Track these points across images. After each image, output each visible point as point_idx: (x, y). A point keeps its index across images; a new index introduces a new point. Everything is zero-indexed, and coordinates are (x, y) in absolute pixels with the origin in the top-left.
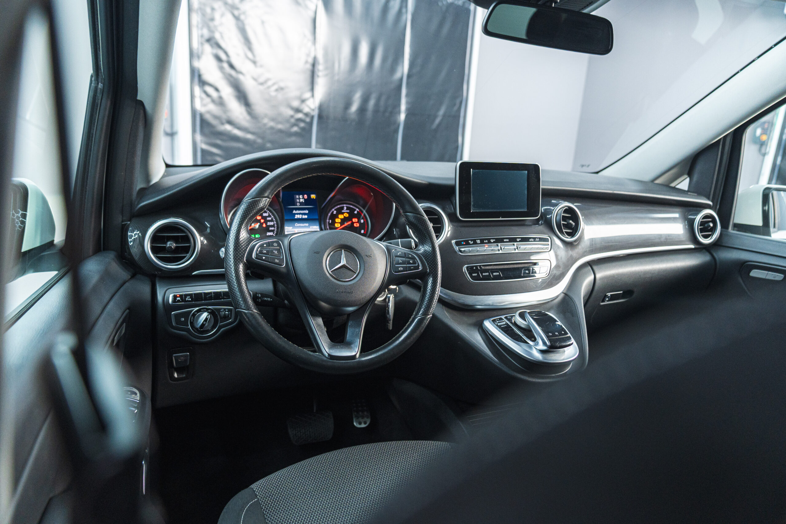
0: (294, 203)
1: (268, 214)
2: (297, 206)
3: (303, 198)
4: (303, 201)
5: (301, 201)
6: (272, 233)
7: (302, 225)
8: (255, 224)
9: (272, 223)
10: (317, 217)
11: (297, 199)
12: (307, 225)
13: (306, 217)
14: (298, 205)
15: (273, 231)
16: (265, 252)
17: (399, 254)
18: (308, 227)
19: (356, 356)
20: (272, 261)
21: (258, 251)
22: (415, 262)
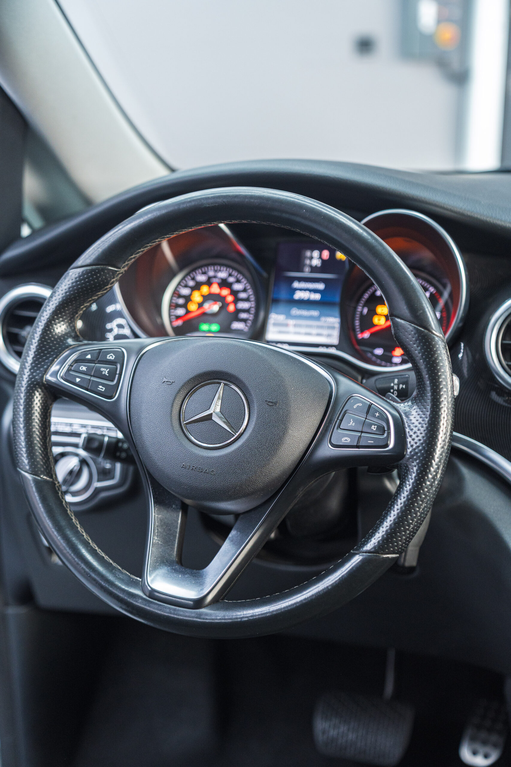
0: (299, 268)
1: (243, 286)
2: (304, 272)
3: (320, 257)
4: (319, 264)
5: (314, 264)
6: (242, 324)
7: (305, 313)
8: (209, 305)
9: (246, 305)
11: (306, 257)
12: (316, 313)
13: (317, 297)
14: (306, 271)
15: (245, 321)
16: (84, 369)
17: (355, 407)
18: (318, 318)
19: (198, 603)
20: (92, 389)
21: (71, 365)
22: (382, 430)
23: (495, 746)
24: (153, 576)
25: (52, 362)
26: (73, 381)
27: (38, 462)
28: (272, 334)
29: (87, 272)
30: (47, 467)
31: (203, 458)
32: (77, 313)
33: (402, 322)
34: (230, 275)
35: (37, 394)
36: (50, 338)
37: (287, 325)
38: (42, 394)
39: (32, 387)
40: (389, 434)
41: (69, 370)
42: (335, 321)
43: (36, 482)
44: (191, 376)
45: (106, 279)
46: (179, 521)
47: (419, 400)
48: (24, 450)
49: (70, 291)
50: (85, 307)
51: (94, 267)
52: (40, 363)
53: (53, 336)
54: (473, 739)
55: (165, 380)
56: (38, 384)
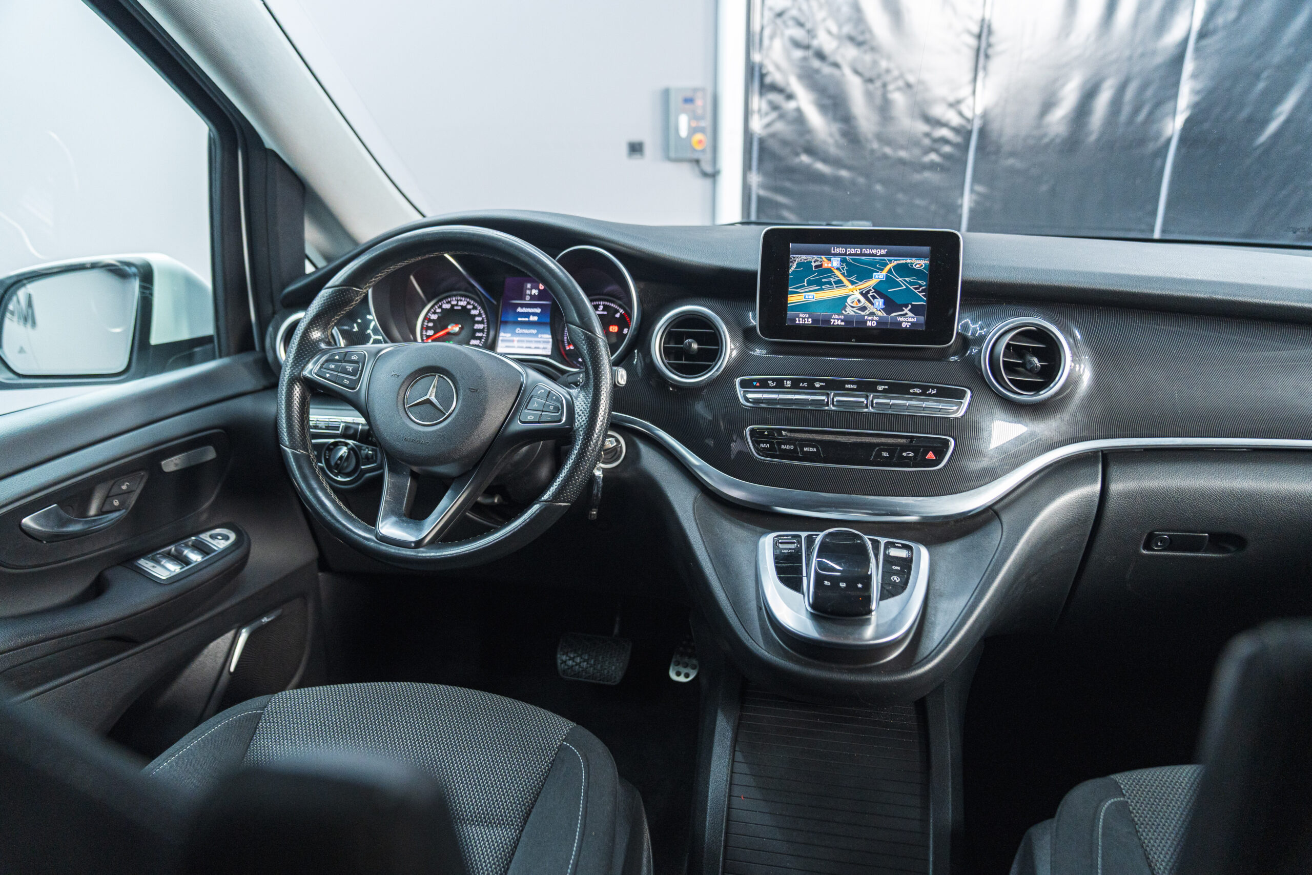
0: (522, 296)
1: (478, 311)
2: (525, 300)
3: (538, 288)
4: (537, 294)
5: (533, 294)
6: (478, 341)
7: (526, 331)
8: (452, 327)
9: (480, 326)
10: (548, 320)
11: (527, 289)
12: (534, 331)
13: (535, 318)
14: (527, 299)
15: (480, 338)
16: (333, 367)
17: (539, 392)
18: (536, 335)
19: (418, 544)
20: (339, 382)
21: (323, 364)
22: (557, 409)
23: (694, 668)
24: (384, 523)
25: (308, 362)
26: (323, 376)
27: (296, 440)
28: (501, 348)
29: (335, 292)
30: (304, 444)
31: (420, 432)
32: (329, 324)
33: (574, 327)
34: (468, 303)
35: (296, 387)
36: (306, 343)
37: (513, 341)
38: (300, 387)
39: (293, 381)
40: (562, 412)
41: (321, 367)
42: (548, 337)
43: (294, 455)
44: (413, 370)
45: (351, 297)
46: (409, 484)
47: (584, 387)
48: (285, 430)
49: (322, 307)
50: (336, 319)
51: (341, 288)
52: (298, 362)
53: (309, 342)
54: (678, 664)
55: (393, 373)
56: (296, 378)
